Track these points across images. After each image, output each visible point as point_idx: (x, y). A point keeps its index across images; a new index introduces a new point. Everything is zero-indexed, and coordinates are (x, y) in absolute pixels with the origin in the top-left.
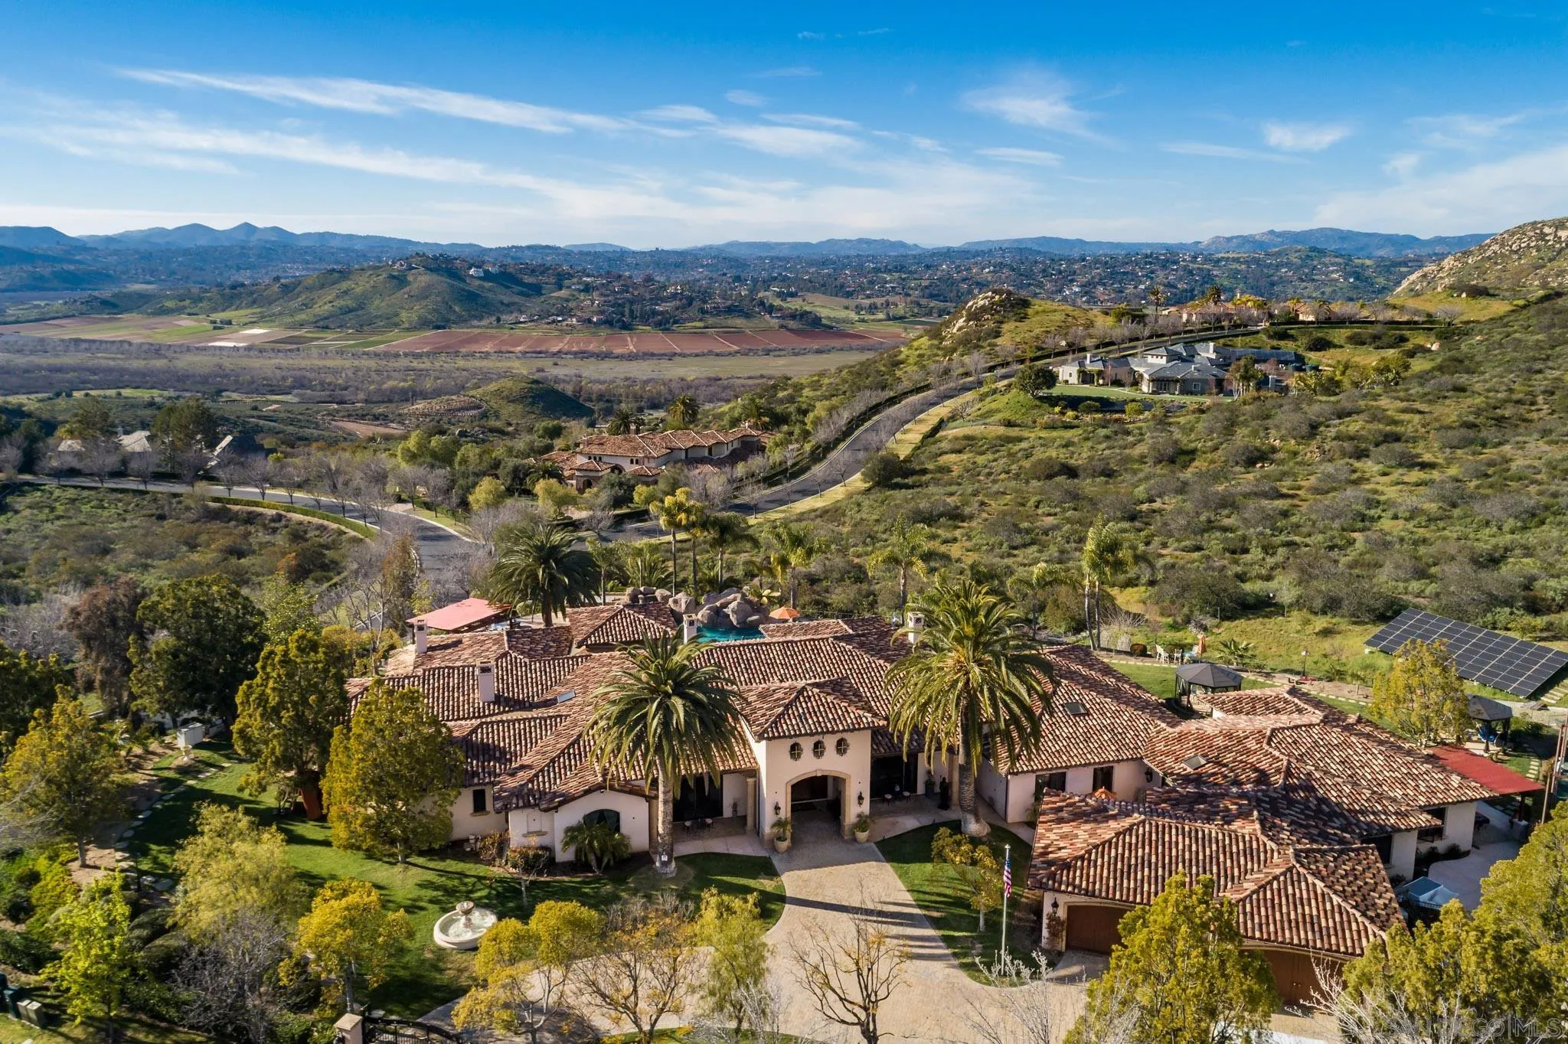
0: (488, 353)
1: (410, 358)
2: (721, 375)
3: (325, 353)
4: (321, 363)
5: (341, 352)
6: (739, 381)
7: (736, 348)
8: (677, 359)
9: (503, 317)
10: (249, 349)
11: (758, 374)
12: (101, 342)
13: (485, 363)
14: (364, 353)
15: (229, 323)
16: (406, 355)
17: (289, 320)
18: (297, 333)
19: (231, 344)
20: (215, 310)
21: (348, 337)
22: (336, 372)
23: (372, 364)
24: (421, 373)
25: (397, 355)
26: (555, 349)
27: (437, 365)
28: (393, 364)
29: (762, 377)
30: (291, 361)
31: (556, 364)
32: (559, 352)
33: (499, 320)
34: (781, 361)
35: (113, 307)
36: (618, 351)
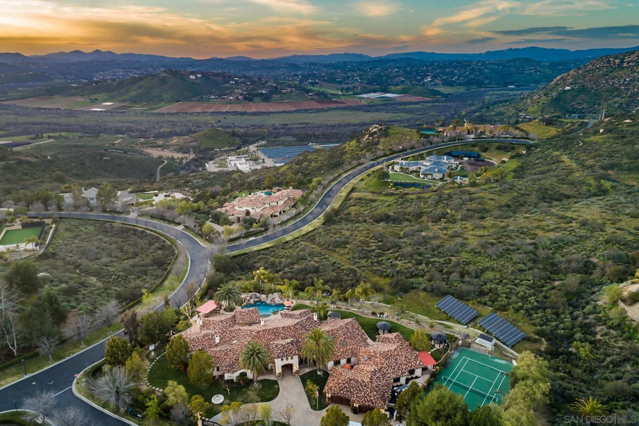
0: (199, 113)
1: (169, 116)
2: (288, 123)
3: (136, 114)
4: (136, 119)
5: (142, 113)
6: (294, 126)
7: (294, 109)
8: (271, 115)
9: (204, 97)
10: (106, 112)
11: (302, 122)
12: (50, 109)
13: (198, 118)
14: (152, 114)
15: (97, 100)
16: (167, 114)
17: (120, 98)
18: (124, 104)
19: (99, 110)
20: (91, 94)
21: (144, 106)
22: (141, 123)
23: (153, 118)
24: (174, 124)
25: (164, 114)
26: (225, 111)
27: (180, 119)
28: (162, 118)
29: (304, 123)
30: (123, 118)
31: (225, 118)
32: (226, 112)
33: (202, 98)
34: (312, 115)
35: (51, 92)
36: (249, 111)
